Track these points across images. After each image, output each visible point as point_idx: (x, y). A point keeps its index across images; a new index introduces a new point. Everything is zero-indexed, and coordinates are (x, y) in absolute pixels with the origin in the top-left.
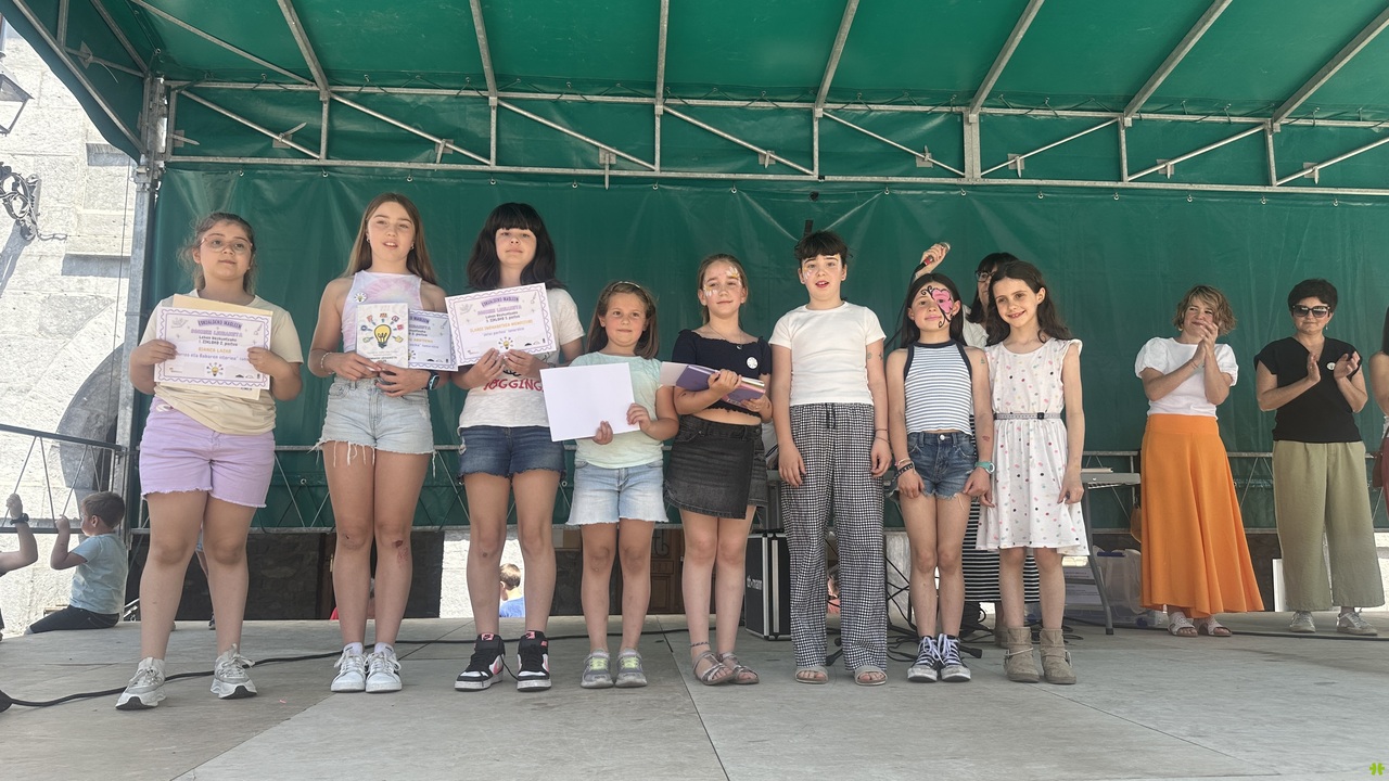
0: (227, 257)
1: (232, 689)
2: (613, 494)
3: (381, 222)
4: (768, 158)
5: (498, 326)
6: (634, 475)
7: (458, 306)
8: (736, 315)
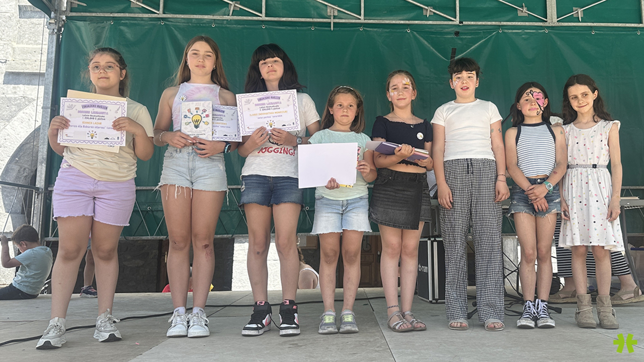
0: (103, 75)
1: (107, 335)
2: (339, 215)
3: (195, 54)
4: (429, 11)
5: (267, 114)
6: (351, 204)
7: (244, 100)
8: (410, 105)
